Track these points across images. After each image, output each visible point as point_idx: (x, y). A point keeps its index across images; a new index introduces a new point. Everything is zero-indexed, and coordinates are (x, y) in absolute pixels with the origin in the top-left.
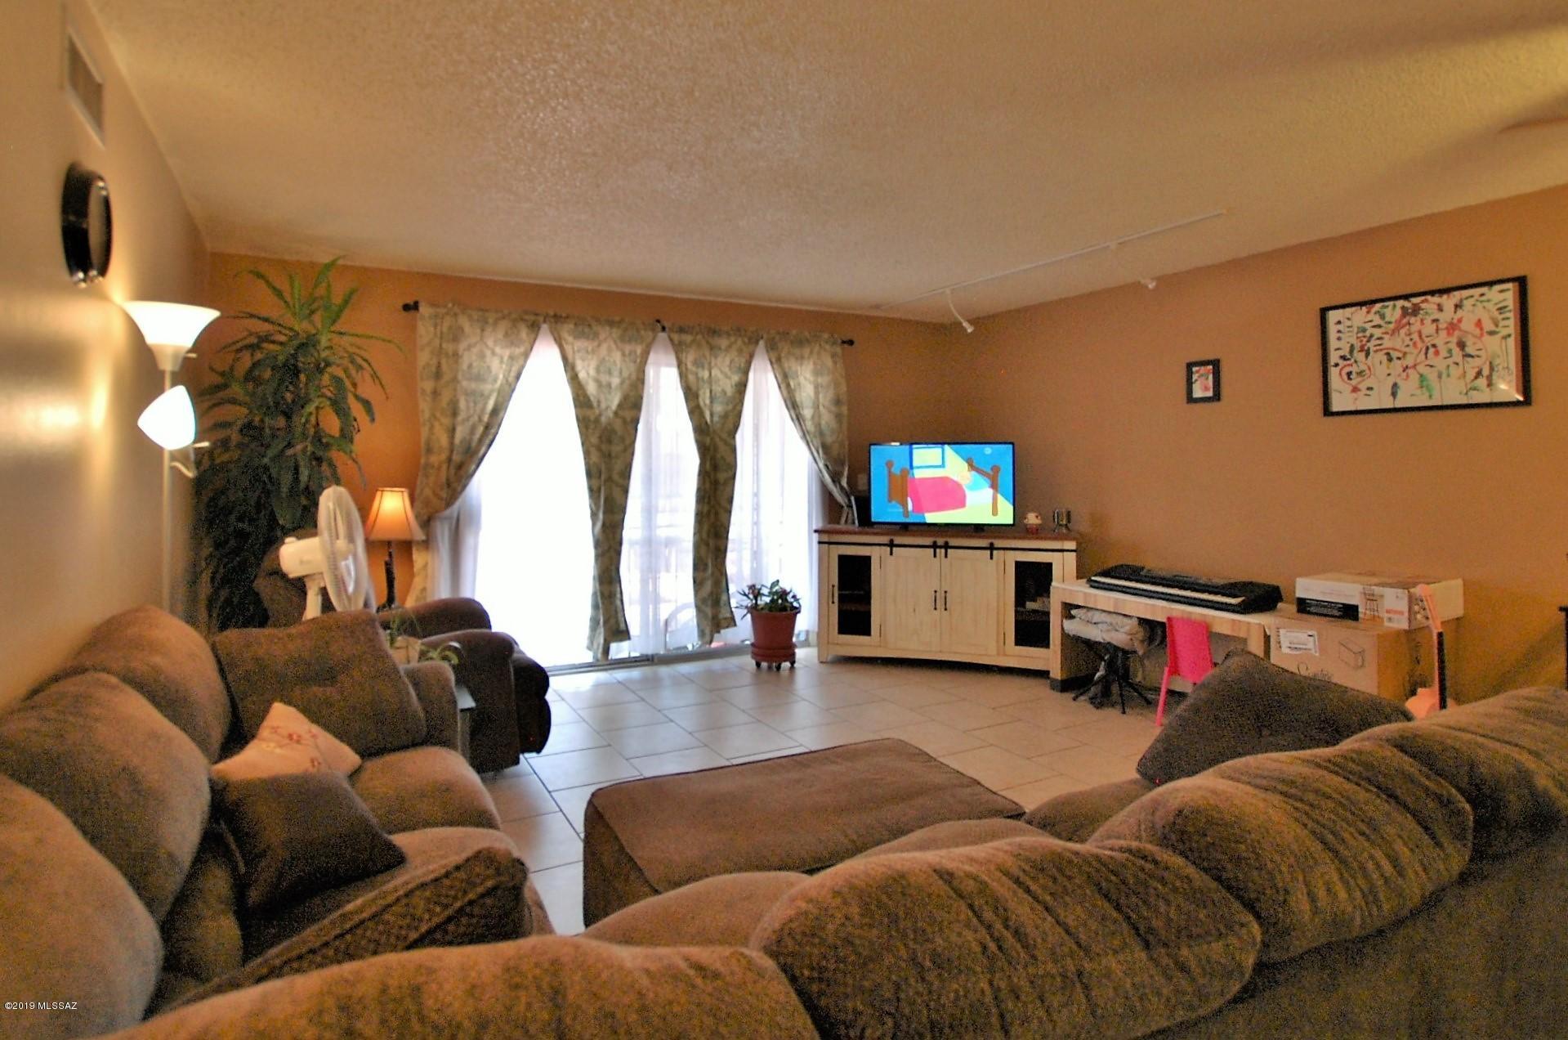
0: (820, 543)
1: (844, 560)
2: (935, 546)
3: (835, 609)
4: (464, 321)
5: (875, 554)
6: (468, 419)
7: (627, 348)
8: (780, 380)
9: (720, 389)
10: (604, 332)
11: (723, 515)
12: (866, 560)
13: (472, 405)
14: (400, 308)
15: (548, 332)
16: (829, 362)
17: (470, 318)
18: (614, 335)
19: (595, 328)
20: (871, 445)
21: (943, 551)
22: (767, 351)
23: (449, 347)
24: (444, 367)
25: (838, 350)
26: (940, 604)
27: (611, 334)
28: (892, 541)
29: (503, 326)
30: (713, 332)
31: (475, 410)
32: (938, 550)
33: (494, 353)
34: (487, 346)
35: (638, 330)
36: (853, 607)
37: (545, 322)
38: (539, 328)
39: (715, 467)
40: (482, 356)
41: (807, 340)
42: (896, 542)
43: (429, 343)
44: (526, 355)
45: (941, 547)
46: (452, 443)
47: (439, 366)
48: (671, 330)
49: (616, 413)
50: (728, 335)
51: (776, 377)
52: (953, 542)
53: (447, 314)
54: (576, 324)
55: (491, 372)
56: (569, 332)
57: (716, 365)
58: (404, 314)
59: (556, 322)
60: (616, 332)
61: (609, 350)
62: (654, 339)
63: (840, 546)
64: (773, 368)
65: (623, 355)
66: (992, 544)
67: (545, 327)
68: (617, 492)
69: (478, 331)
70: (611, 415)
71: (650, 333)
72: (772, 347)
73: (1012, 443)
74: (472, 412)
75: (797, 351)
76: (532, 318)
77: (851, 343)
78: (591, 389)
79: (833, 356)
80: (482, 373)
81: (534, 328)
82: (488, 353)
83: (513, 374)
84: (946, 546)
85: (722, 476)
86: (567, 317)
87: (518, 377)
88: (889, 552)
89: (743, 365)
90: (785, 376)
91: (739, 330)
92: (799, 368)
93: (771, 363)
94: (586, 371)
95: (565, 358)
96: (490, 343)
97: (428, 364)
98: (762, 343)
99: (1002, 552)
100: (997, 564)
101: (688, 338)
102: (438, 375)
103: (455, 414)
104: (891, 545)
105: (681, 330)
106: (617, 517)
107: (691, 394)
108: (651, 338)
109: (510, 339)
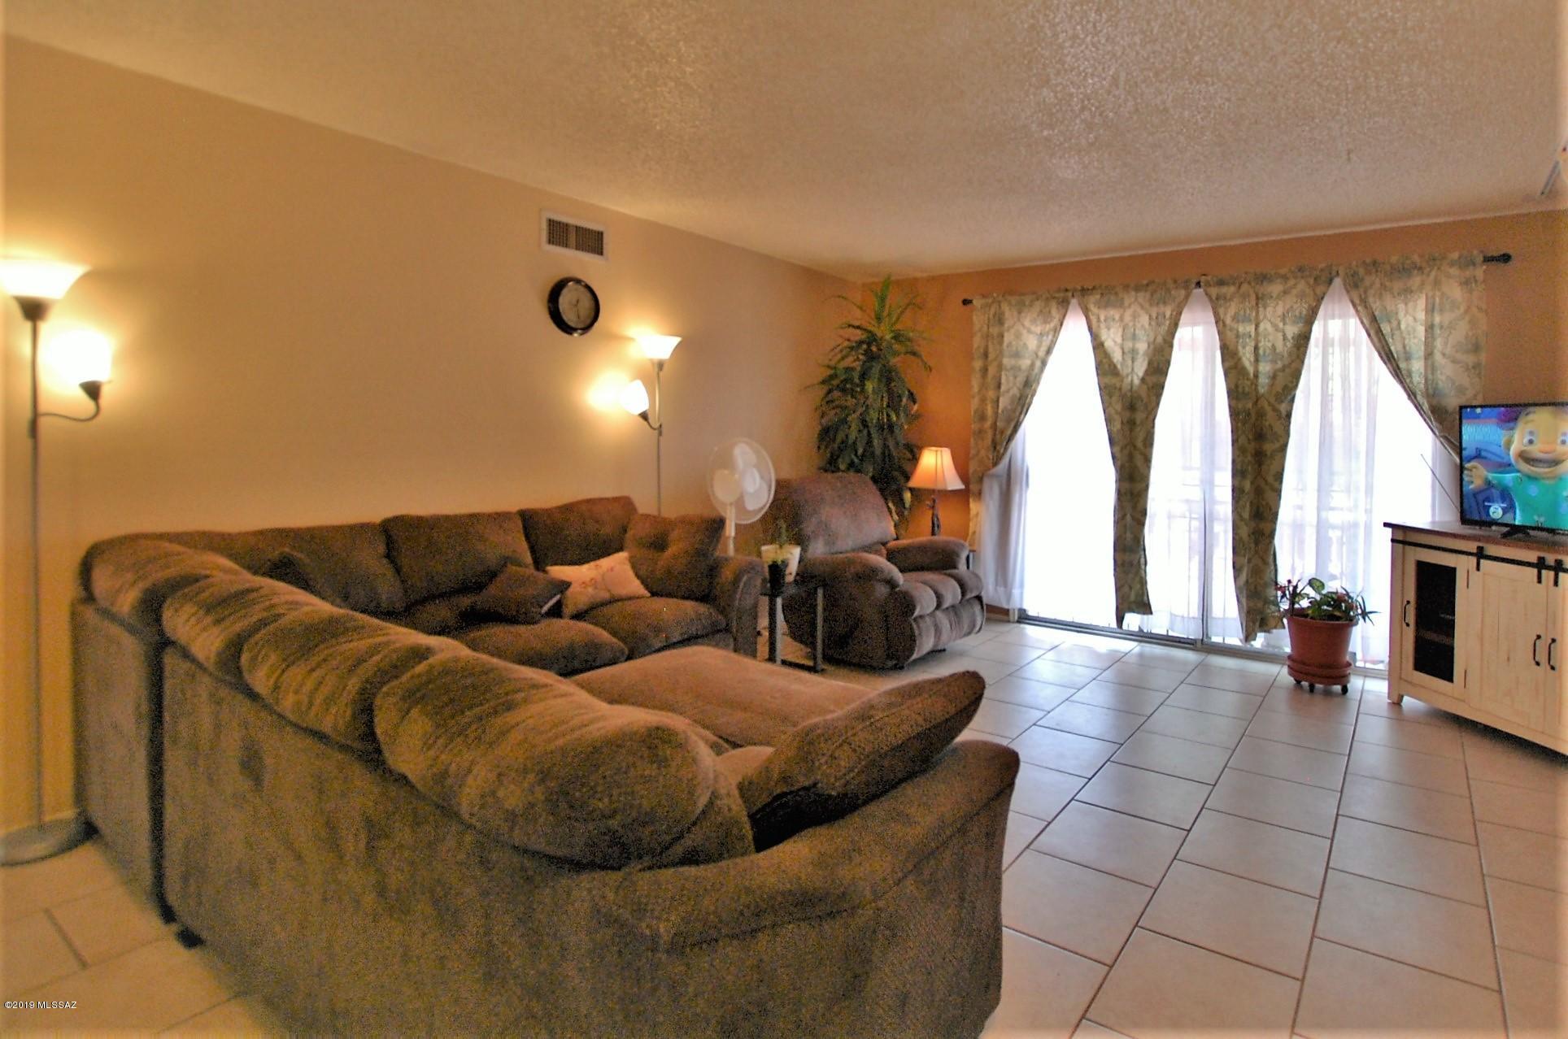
0: (1393, 541)
1: (1423, 568)
2: (1541, 565)
3: (1410, 634)
4: (1005, 307)
5: (1463, 565)
6: (1008, 391)
7: (1154, 312)
8: (1367, 326)
9: (1269, 345)
10: (1129, 298)
11: (1269, 495)
12: (1451, 572)
13: (1011, 378)
14: (961, 304)
15: (1077, 306)
16: (1456, 292)
17: (1010, 304)
18: (1140, 300)
19: (1121, 295)
21: (1552, 573)
22: (1348, 292)
23: (995, 331)
24: (991, 349)
25: (1480, 272)
26: (1542, 656)
27: (1136, 299)
28: (1480, 549)
29: (1038, 305)
30: (1263, 278)
31: (1015, 384)
32: (1544, 572)
33: (1029, 331)
34: (1023, 325)
35: (1168, 291)
36: (1431, 636)
37: (1073, 296)
38: (1068, 303)
39: (1260, 436)
40: (1018, 336)
41: (1420, 269)
42: (1486, 552)
43: (980, 330)
44: (1056, 331)
45: (1549, 568)
46: (996, 413)
47: (987, 347)
48: (1208, 284)
49: (1143, 380)
50: (1285, 278)
51: (1362, 322)
53: (993, 302)
54: (1102, 294)
55: (1027, 348)
56: (1095, 304)
57: (1265, 316)
58: (965, 307)
59: (1083, 296)
60: (1142, 297)
61: (1135, 317)
62: (1187, 297)
63: (1419, 549)
64: (1357, 311)
65: (1150, 318)
67: (1074, 302)
69: (1015, 313)
70: (1137, 382)
71: (1183, 292)
72: (1354, 284)
74: (1011, 385)
75: (1397, 285)
76: (1061, 295)
77: (1506, 258)
78: (1117, 356)
79: (1466, 283)
80: (1019, 349)
81: (1064, 304)
82: (1024, 332)
83: (1043, 349)
84: (1558, 568)
86: (1094, 288)
87: (1049, 352)
88: (1476, 565)
89: (1304, 312)
90: (1374, 319)
91: (1300, 269)
92: (1401, 306)
93: (1354, 306)
94: (1112, 339)
95: (1090, 329)
96: (1027, 323)
97: (979, 347)
98: (1338, 282)
101: (1230, 290)
102: (986, 355)
103: (999, 386)
104: (1480, 555)
105: (1221, 283)
106: (1139, 486)
107: (1229, 355)
108: (1182, 297)
109: (1046, 317)
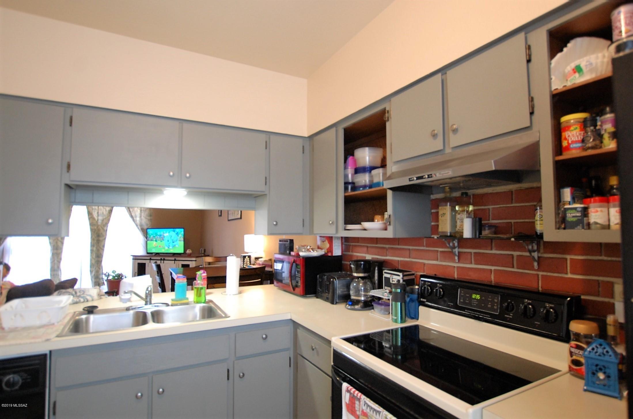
0: (133, 259)
2: (161, 260)
5: (147, 262)
9: (102, 212)
12: (145, 264)
20: (147, 229)
39: (99, 236)
42: (152, 259)
52: (166, 258)
63: (138, 260)
66: (175, 259)
68: (59, 244)
73: (183, 228)
84: (164, 260)
85: (101, 239)
88: (149, 262)
99: (178, 261)
100: (176, 265)
104: (150, 259)
107: (90, 214)
